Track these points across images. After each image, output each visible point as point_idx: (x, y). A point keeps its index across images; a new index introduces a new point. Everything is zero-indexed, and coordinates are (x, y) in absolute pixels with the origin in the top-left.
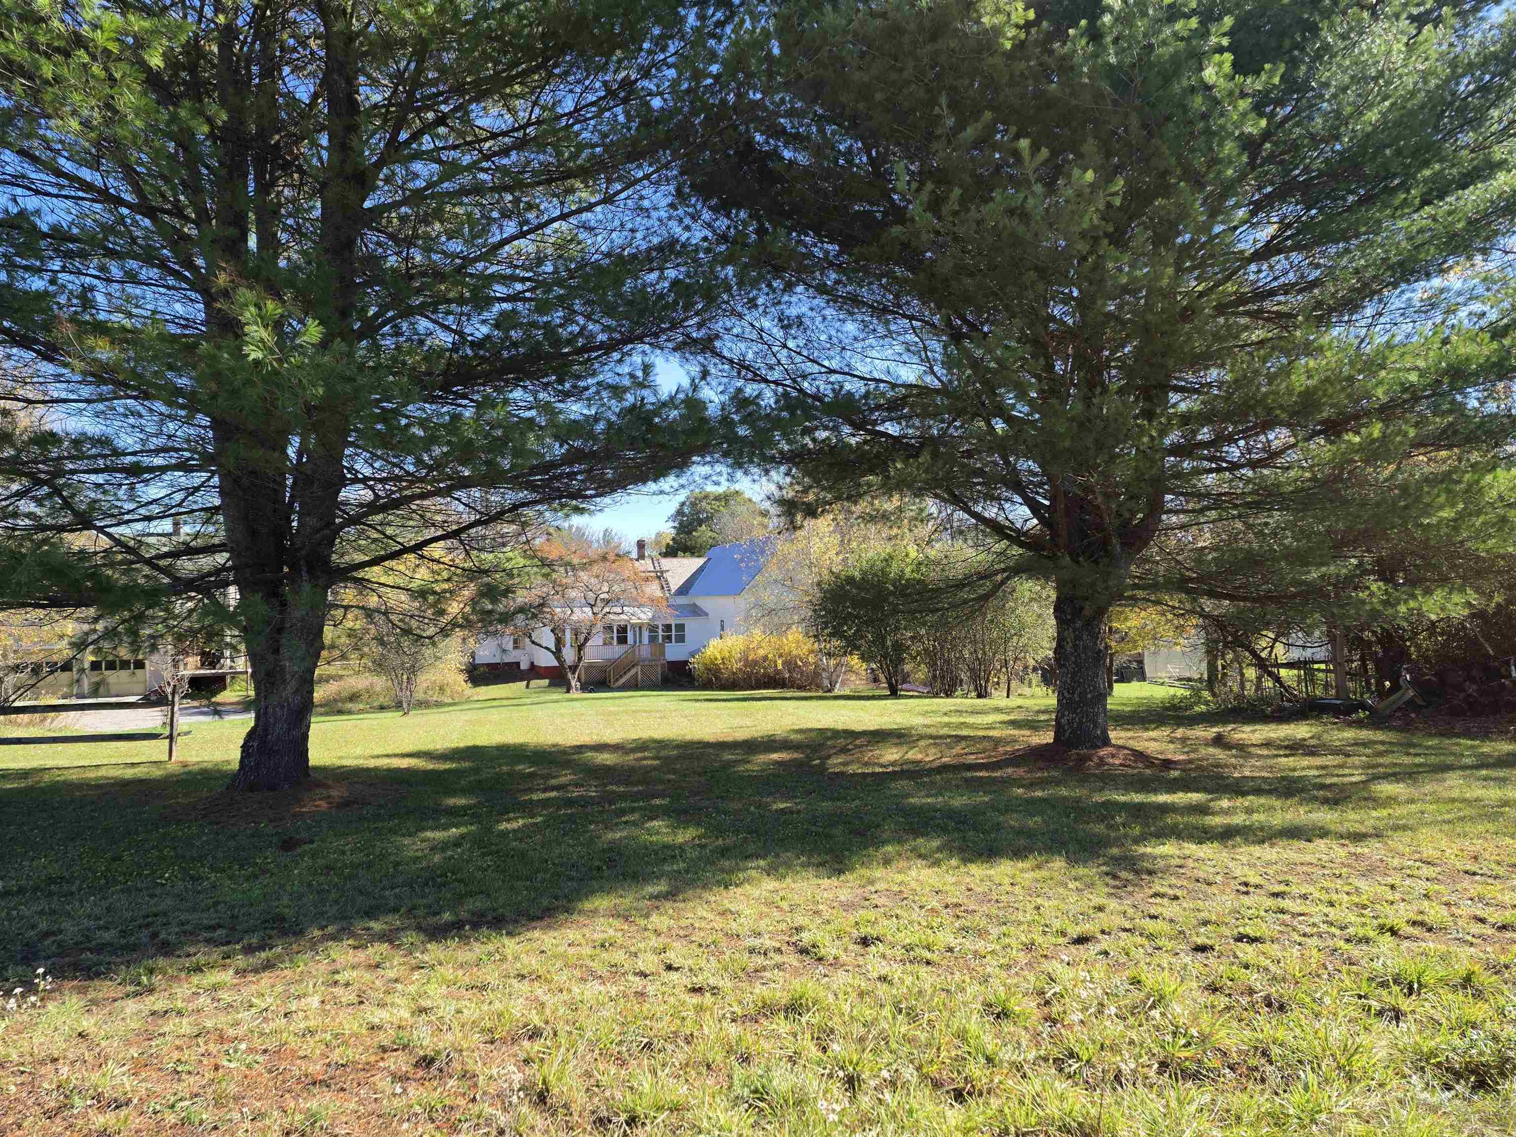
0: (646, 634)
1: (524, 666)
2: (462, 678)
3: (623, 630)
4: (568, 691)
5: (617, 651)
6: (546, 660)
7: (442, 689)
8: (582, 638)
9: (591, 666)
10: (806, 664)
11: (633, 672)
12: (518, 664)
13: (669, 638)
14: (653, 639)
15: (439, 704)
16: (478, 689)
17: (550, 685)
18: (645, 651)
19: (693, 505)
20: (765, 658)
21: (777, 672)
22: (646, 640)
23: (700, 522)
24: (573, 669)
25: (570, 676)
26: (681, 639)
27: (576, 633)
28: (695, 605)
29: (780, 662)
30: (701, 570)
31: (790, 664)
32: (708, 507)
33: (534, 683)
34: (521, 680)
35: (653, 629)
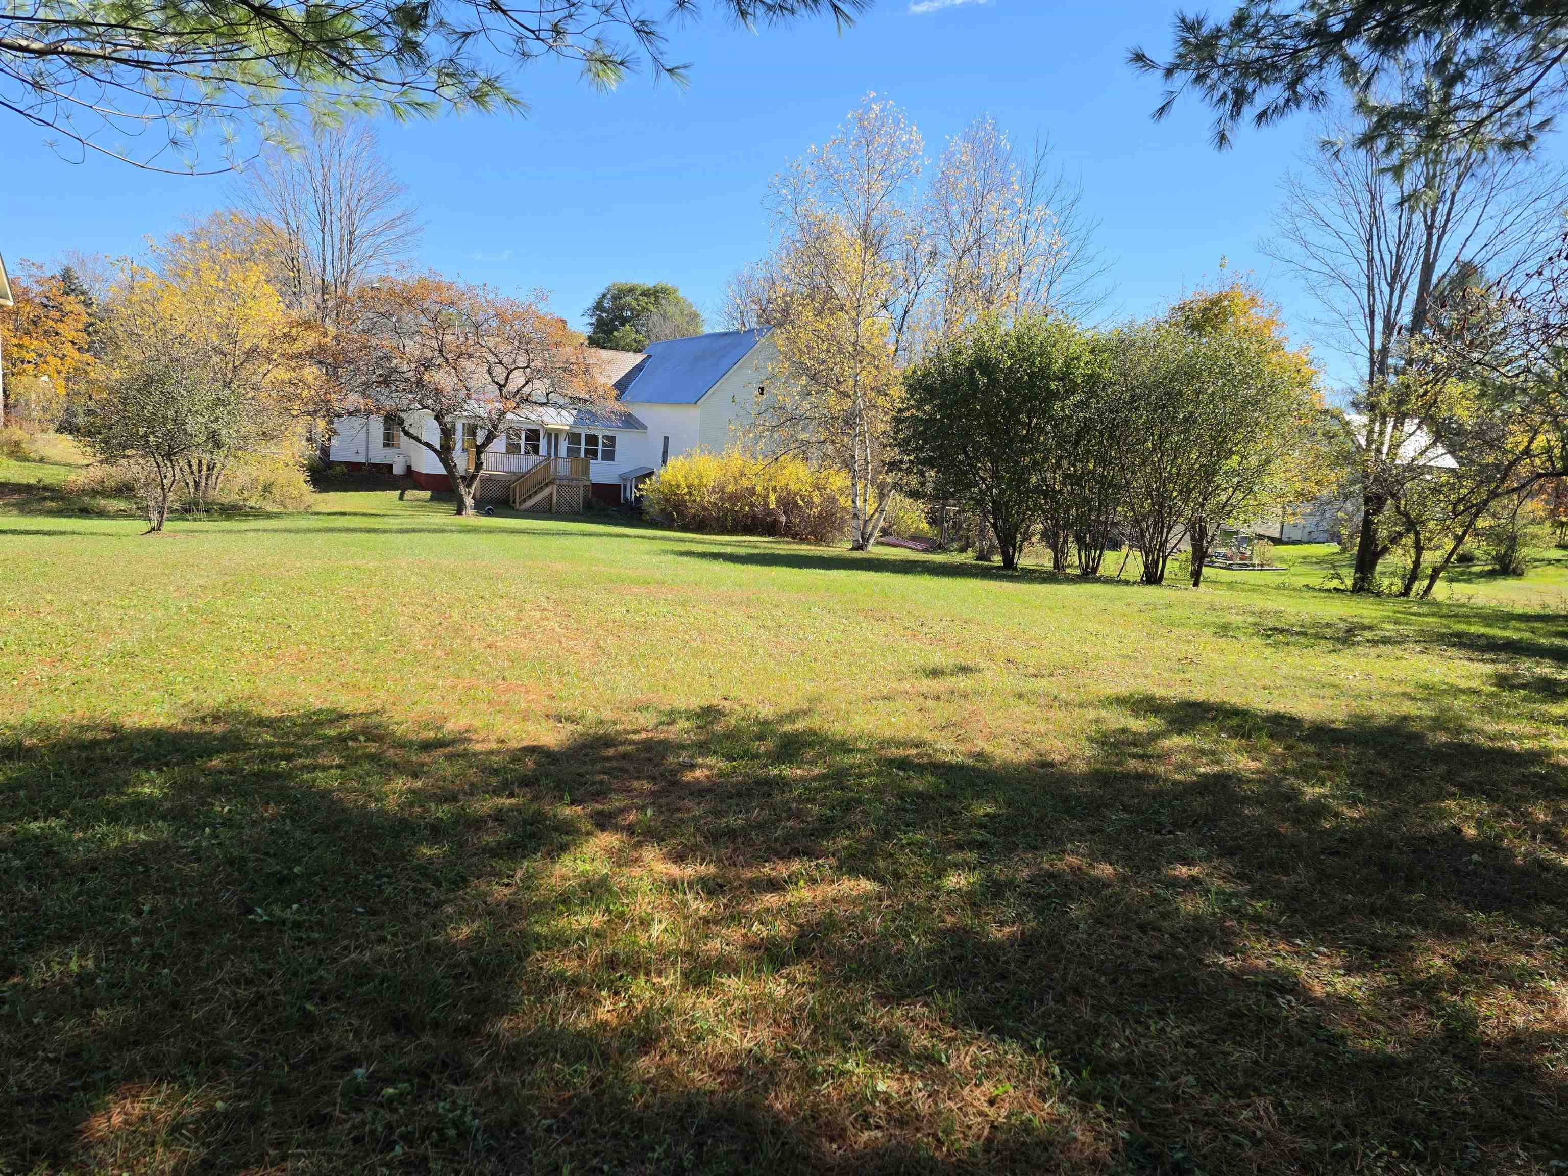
0: (563, 445)
1: (398, 470)
2: (301, 477)
3: (533, 436)
4: (459, 512)
5: (524, 463)
6: (430, 464)
7: (266, 489)
8: (480, 440)
9: (489, 479)
10: (810, 504)
11: (546, 492)
12: (390, 467)
13: (593, 453)
14: (572, 452)
15: (257, 514)
16: (324, 495)
17: (432, 499)
18: (563, 466)
19: (615, 298)
20: (752, 492)
21: (770, 513)
22: (563, 452)
23: (624, 321)
24: (469, 480)
25: (463, 489)
26: (609, 456)
27: (471, 431)
28: (630, 415)
29: (773, 497)
30: (639, 368)
31: (788, 503)
32: (634, 303)
33: (410, 494)
34: (394, 488)
35: (574, 438)
